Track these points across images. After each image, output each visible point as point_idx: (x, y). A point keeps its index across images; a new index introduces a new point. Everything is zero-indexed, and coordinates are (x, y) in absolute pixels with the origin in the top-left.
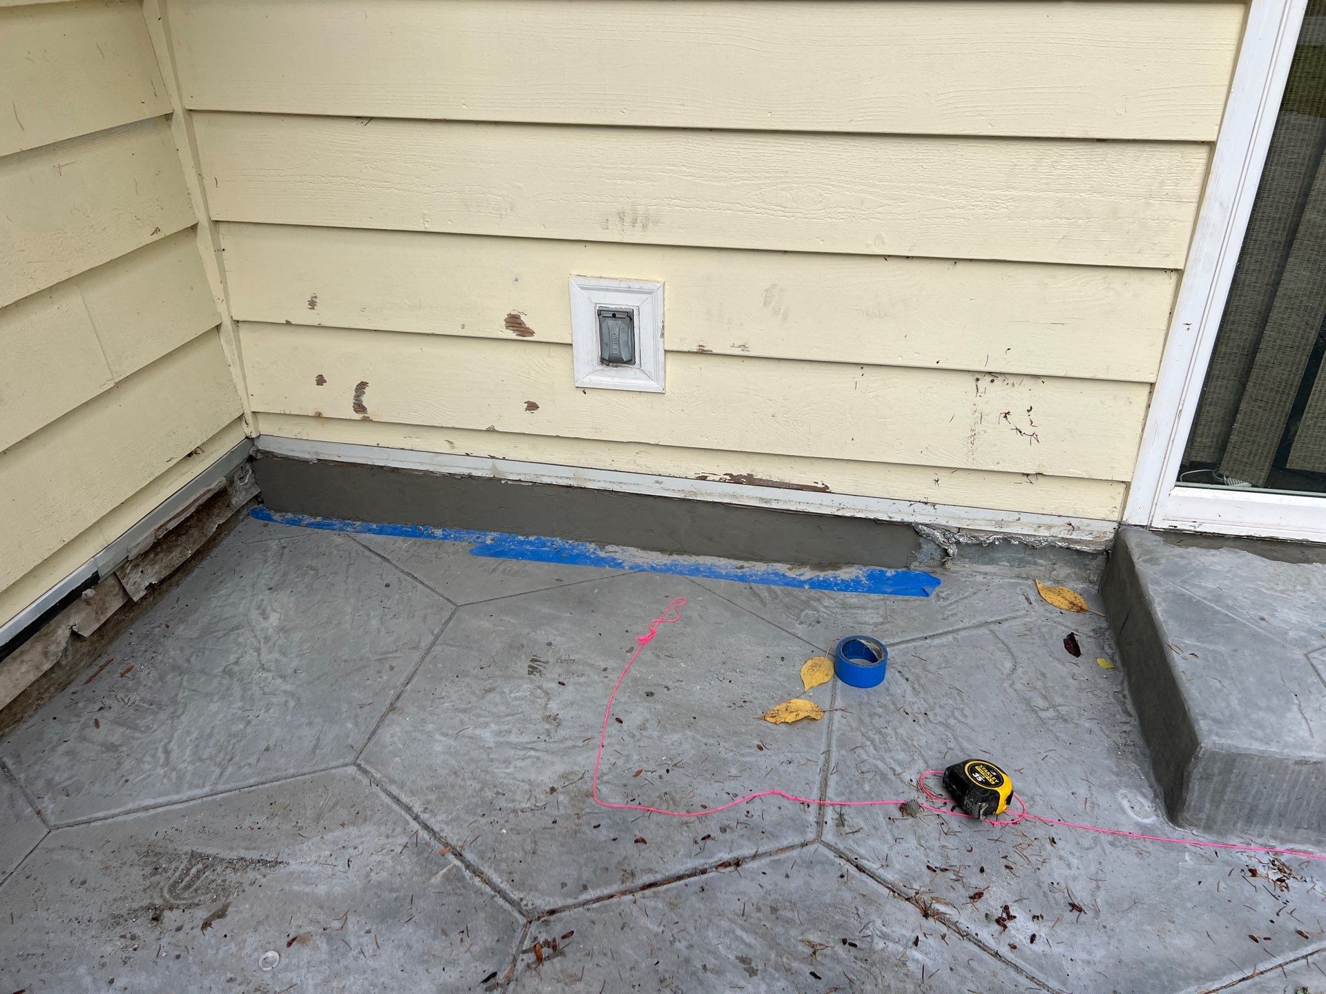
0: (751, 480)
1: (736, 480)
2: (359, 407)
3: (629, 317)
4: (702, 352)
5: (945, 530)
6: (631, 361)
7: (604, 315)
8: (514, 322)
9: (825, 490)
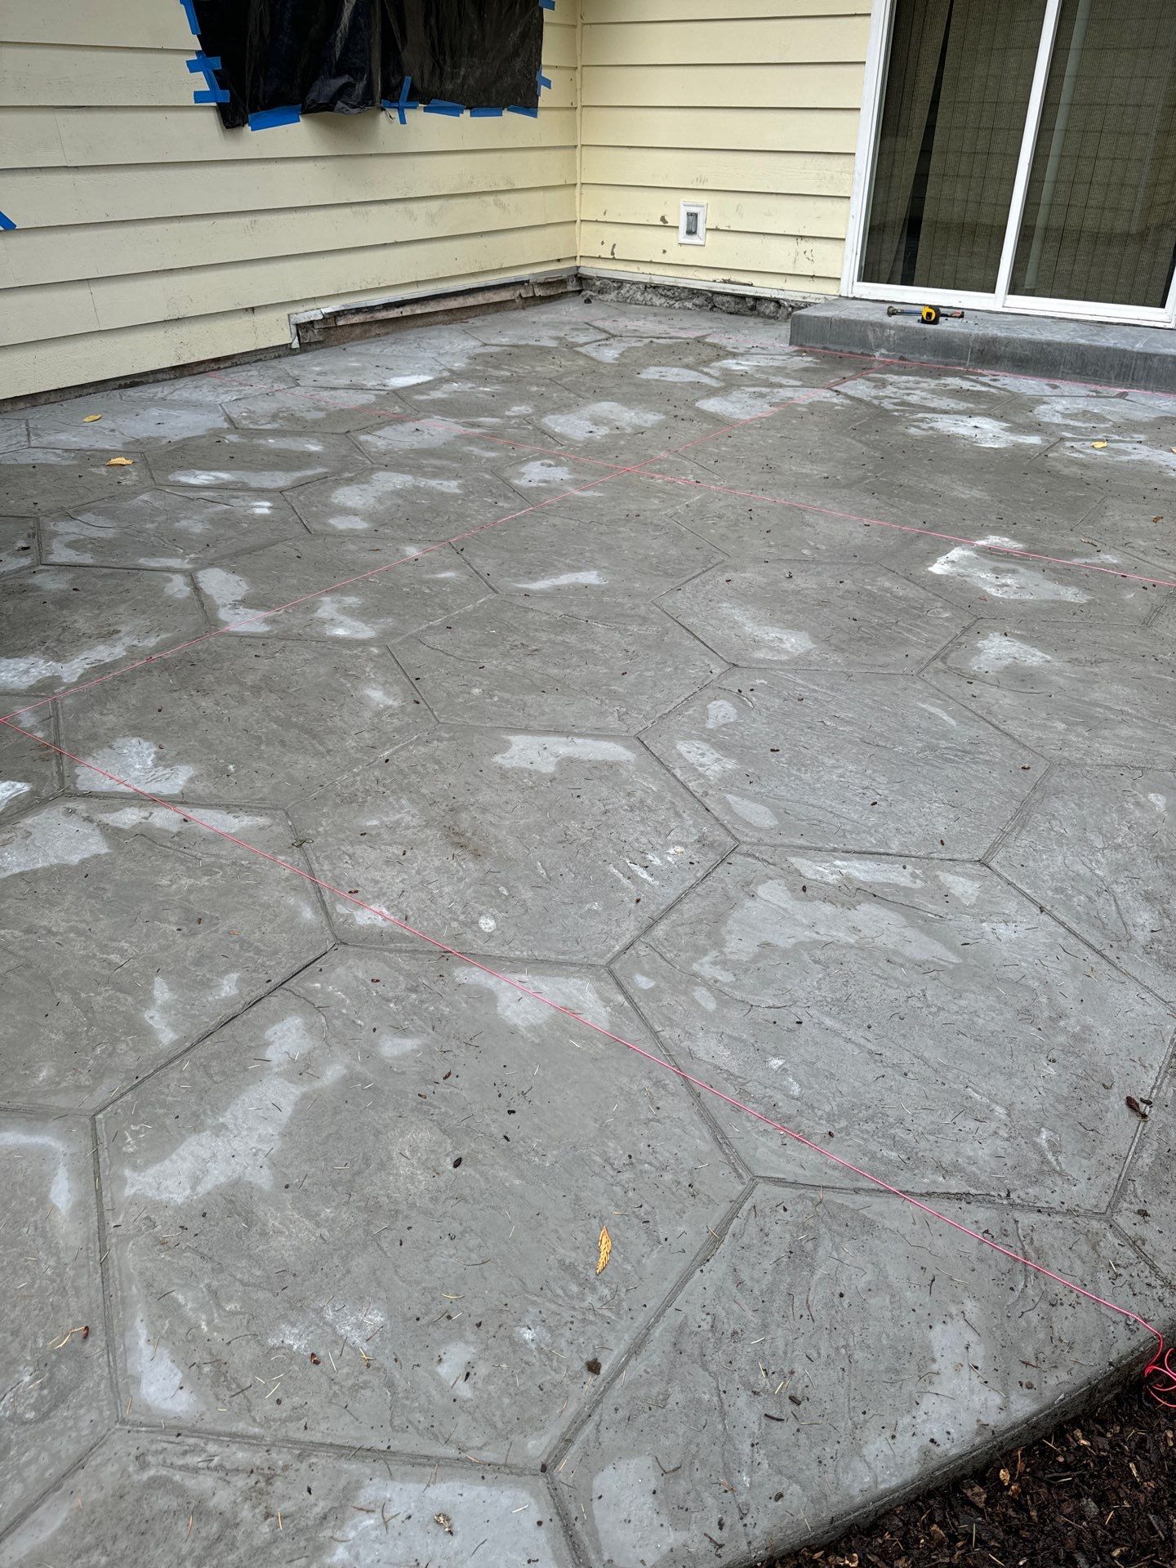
0: (729, 282)
1: (725, 282)
2: (613, 254)
3: (696, 215)
4: (717, 229)
5: (787, 301)
6: (695, 233)
7: (689, 215)
8: (663, 219)
9: (751, 285)
